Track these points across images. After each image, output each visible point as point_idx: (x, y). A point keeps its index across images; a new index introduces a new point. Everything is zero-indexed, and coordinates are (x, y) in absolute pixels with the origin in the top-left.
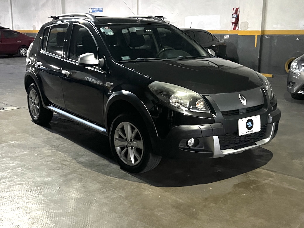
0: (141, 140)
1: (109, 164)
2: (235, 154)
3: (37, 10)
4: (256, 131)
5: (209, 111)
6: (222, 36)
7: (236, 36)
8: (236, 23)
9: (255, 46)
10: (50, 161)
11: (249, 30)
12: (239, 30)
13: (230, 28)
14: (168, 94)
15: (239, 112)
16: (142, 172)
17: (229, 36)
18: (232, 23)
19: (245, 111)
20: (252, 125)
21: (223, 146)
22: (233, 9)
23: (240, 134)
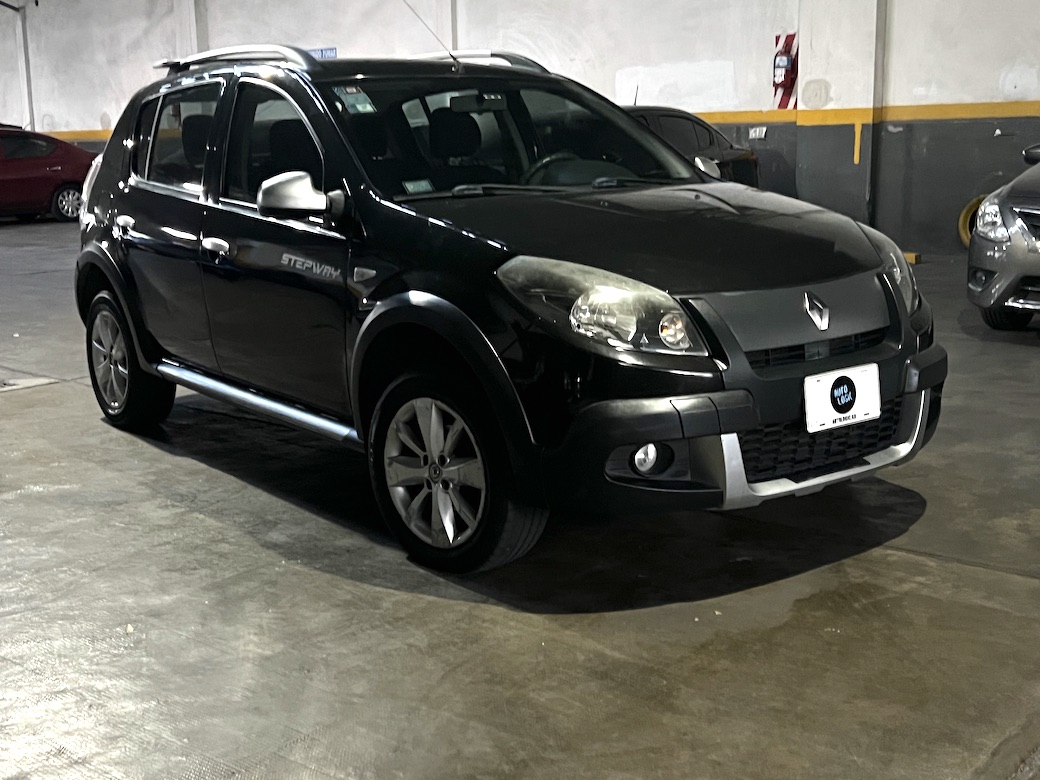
0: (476, 457)
1: (371, 548)
2: (797, 495)
3: (113, 62)
4: (867, 418)
5: (702, 350)
6: (741, 130)
7: (792, 127)
8: (788, 85)
9: (856, 160)
10: (169, 543)
11: (830, 106)
12: (799, 107)
13: (768, 102)
14: (565, 297)
15: (806, 354)
16: (482, 569)
17: (765, 129)
18: (776, 86)
19: (824, 351)
20: (850, 398)
21: (757, 471)
22: (778, 38)
23: (813, 426)
